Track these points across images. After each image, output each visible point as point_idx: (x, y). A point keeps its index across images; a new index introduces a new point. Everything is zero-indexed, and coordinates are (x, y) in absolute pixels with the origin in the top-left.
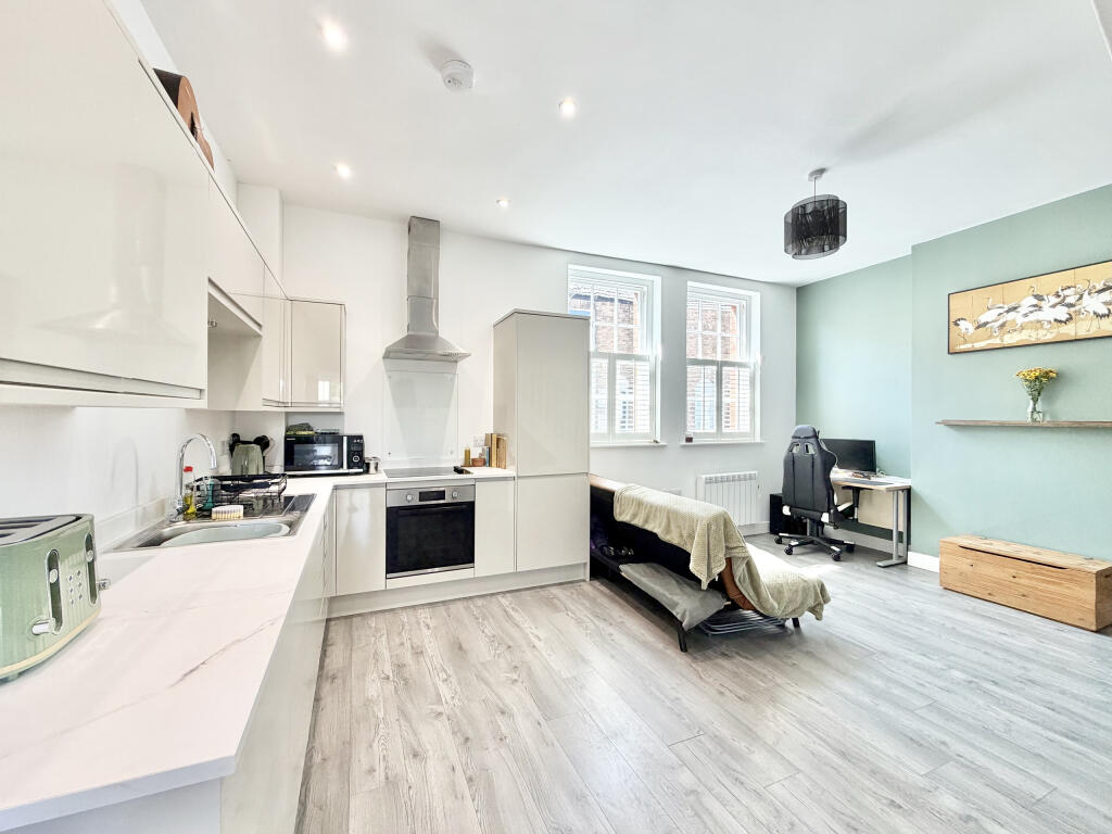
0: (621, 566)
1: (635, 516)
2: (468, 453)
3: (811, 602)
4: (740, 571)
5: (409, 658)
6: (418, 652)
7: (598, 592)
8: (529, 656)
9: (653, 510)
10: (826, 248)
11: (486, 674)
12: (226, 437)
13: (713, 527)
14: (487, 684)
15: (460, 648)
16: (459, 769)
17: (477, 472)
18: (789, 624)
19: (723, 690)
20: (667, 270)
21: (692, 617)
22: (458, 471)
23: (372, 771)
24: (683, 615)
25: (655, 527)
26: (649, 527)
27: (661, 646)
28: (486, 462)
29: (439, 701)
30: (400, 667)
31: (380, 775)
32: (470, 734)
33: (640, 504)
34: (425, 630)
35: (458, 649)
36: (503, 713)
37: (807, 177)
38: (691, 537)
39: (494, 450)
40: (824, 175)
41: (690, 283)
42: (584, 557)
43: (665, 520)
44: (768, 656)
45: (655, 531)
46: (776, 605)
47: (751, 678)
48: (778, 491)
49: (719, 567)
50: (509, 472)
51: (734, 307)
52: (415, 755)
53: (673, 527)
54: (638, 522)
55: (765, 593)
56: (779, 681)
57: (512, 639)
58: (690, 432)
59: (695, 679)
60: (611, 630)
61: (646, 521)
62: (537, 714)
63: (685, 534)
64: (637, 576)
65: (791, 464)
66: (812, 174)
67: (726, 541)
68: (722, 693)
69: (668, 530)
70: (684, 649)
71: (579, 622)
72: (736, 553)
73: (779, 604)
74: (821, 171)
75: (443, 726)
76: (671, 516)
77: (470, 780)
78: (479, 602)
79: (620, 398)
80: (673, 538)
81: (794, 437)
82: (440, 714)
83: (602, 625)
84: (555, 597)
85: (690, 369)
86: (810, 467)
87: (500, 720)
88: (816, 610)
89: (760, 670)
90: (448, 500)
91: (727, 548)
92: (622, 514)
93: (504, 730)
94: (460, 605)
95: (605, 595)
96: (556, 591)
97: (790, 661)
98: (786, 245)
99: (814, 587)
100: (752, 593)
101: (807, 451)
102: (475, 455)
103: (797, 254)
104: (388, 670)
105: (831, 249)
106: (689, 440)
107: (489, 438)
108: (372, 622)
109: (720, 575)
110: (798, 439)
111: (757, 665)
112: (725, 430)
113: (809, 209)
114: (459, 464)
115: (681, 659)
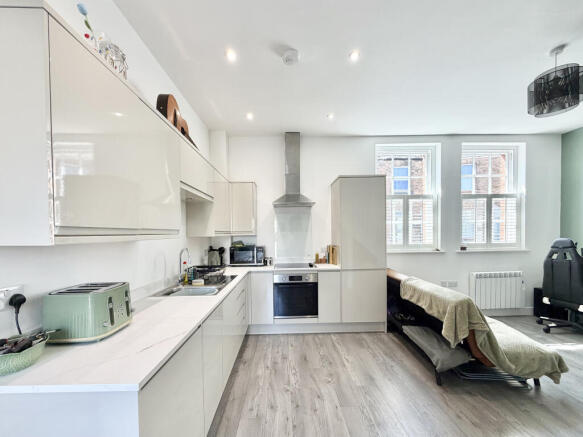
0: (404, 327)
1: (412, 296)
2: (317, 256)
3: (548, 369)
4: (480, 339)
5: (279, 360)
6: (285, 358)
7: (390, 339)
8: (340, 369)
9: (422, 294)
10: (567, 105)
11: (315, 376)
12: (207, 248)
13: (459, 309)
14: (315, 380)
15: (305, 359)
16: (290, 420)
17: (321, 267)
18: (531, 382)
19: (461, 415)
20: (446, 138)
21: (443, 364)
22: (311, 266)
23: (252, 410)
24: (437, 363)
25: (423, 305)
26: (420, 304)
27: (423, 379)
28: (326, 261)
29: (289, 383)
30: (275, 363)
31: (255, 412)
32: (300, 404)
33: (415, 290)
34: (290, 348)
35: (304, 359)
36: (319, 397)
37: (548, 54)
38: (444, 313)
39: (331, 255)
40: (565, 50)
41: (464, 144)
42: (384, 318)
43: (428, 301)
44: (506, 401)
45: (424, 307)
46: (513, 367)
47: (485, 412)
48: (540, 285)
49: (463, 335)
50: (337, 267)
51: (504, 156)
52: (272, 407)
53: (434, 306)
54: (413, 300)
55: (503, 357)
56: (508, 418)
57: (333, 359)
58: (465, 243)
59: (442, 403)
60: (393, 364)
61: (418, 300)
62: (336, 401)
63: (441, 310)
64: (413, 335)
65: (550, 266)
66: (553, 51)
67: (469, 318)
68: (459, 417)
69: (430, 307)
70: (439, 383)
71: (374, 356)
72: (477, 327)
73: (516, 366)
74: (562, 47)
75: (288, 397)
76: (433, 298)
77: (294, 427)
78: (320, 336)
79: (411, 222)
80: (434, 312)
81: (552, 247)
82: (288, 390)
83: (388, 360)
84: (363, 339)
85: (464, 202)
86: (567, 270)
87: (317, 401)
88: (554, 376)
89: (495, 409)
90: (304, 281)
91: (470, 323)
92: (405, 295)
93: (317, 406)
94: (310, 337)
95: (395, 342)
96: (365, 336)
97: (523, 408)
98: (530, 107)
99: (552, 359)
100: (492, 356)
101: (566, 257)
102: (321, 256)
103: (539, 113)
104: (269, 364)
105: (570, 106)
106: (463, 248)
107: (329, 247)
108: (267, 339)
109: (465, 340)
110: (556, 248)
111: (494, 405)
112: (493, 241)
113: (552, 77)
114: (312, 262)
115: (435, 390)
